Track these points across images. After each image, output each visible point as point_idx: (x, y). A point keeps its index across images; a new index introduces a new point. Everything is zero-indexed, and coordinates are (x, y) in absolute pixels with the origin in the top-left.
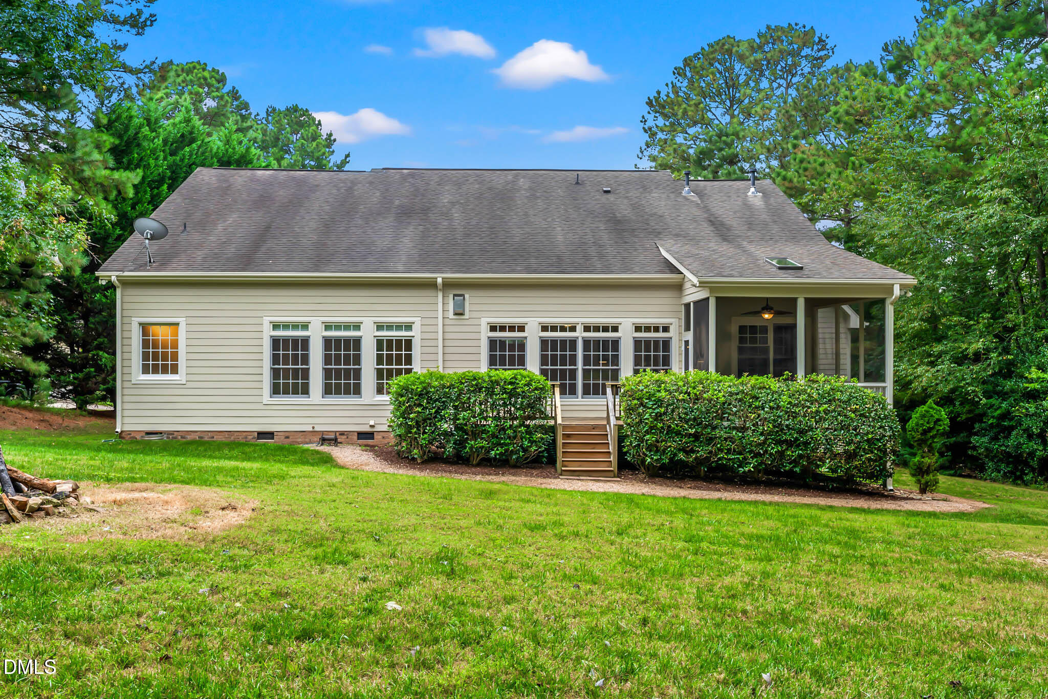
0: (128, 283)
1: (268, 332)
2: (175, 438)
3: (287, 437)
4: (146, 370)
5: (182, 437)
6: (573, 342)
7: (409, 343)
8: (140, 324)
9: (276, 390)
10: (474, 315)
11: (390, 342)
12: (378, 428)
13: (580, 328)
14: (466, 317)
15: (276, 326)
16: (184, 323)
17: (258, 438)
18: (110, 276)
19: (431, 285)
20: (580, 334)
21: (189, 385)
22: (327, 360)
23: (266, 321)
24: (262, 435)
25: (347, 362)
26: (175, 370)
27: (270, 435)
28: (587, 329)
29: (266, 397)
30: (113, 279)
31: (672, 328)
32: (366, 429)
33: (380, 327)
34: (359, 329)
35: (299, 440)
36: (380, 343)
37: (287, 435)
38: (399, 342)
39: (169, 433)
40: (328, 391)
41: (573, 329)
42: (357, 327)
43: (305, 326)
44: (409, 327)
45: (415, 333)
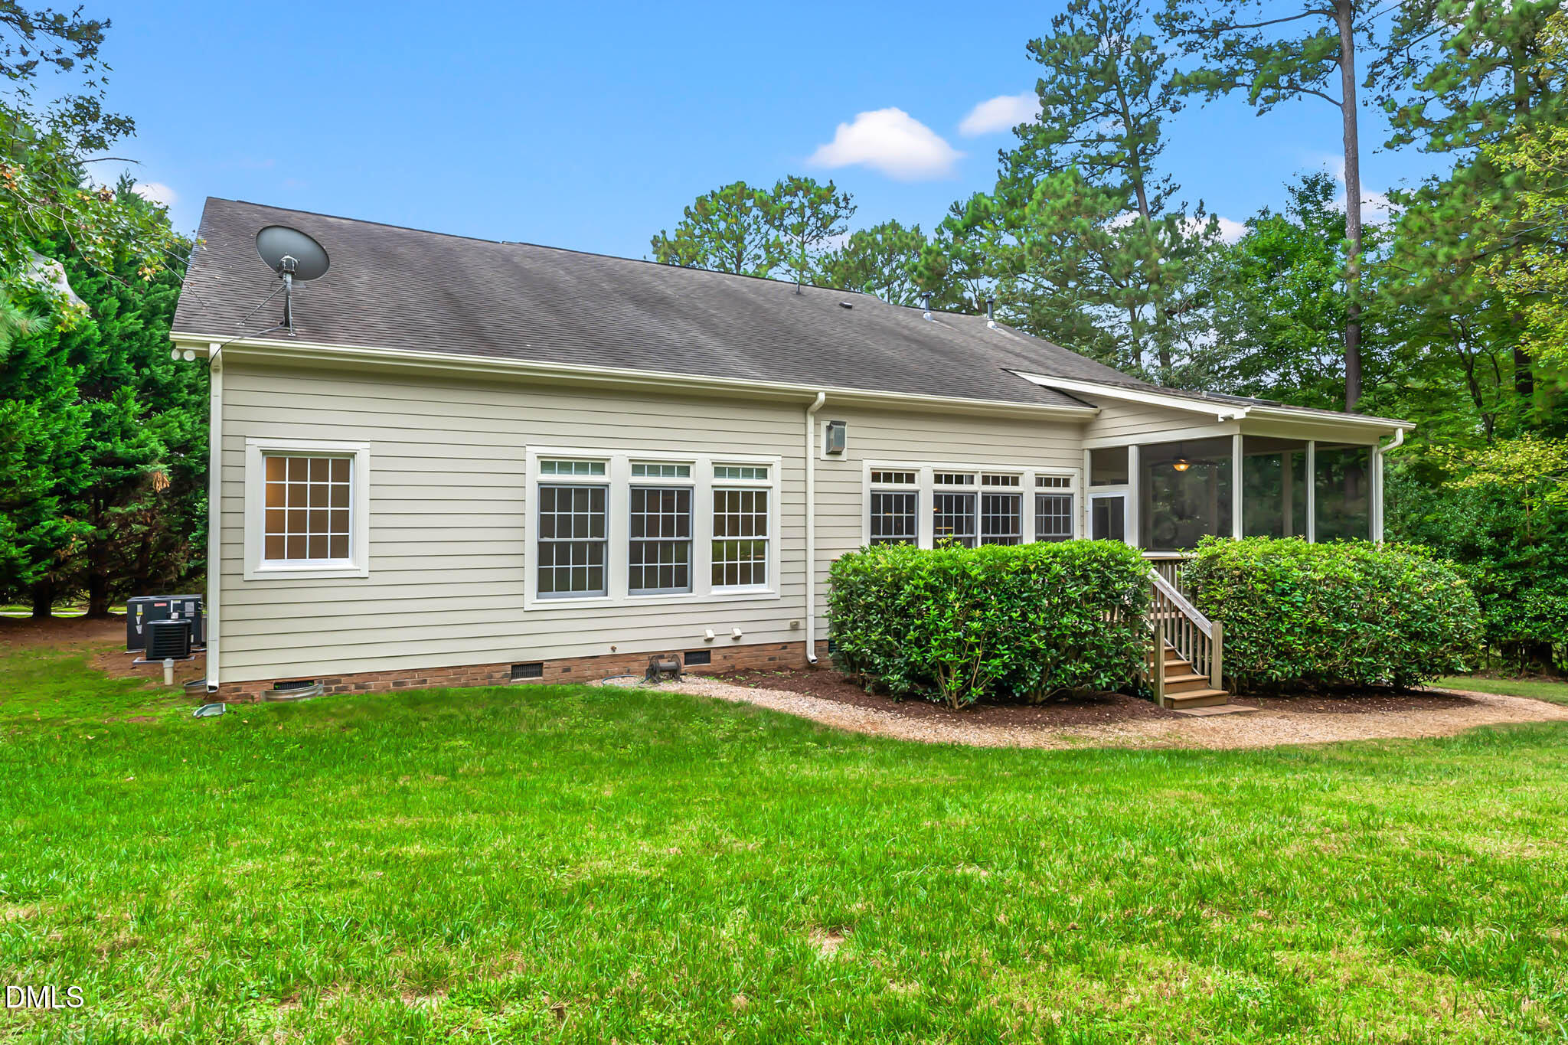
0: (239, 364)
1: (535, 476)
2: (345, 689)
3: (567, 670)
4: (274, 550)
5: (358, 687)
6: (972, 497)
7: (762, 497)
8: (265, 453)
9: (544, 585)
10: (855, 455)
11: (733, 495)
12: (717, 643)
13: (978, 479)
14: (844, 457)
15: (547, 465)
16: (368, 453)
17: (514, 675)
18: (207, 345)
19: (802, 405)
20: (978, 487)
21: (376, 578)
22: (636, 526)
23: (532, 455)
24: (521, 669)
25: (668, 532)
26: (341, 549)
27: (534, 668)
28: (986, 480)
29: (530, 596)
30: (214, 349)
31: (1072, 481)
32: (699, 645)
33: (719, 471)
34: (688, 475)
35: (588, 673)
36: (719, 497)
37: (567, 665)
38: (747, 496)
39: (329, 681)
40: (635, 583)
41: (971, 481)
42: (685, 471)
43: (599, 467)
44: (763, 473)
45: (774, 480)
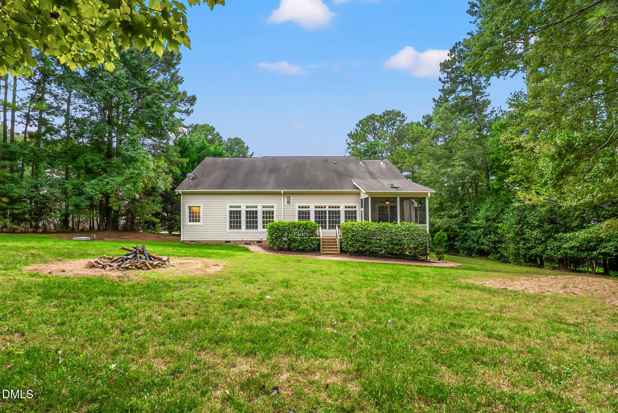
0: (185, 194)
1: (228, 209)
4: (190, 221)
5: (201, 243)
6: (325, 212)
7: (273, 212)
8: (188, 207)
9: (231, 227)
10: (294, 203)
11: (267, 212)
12: (263, 240)
13: (327, 207)
14: (291, 204)
15: (231, 207)
16: (202, 206)
18: (179, 192)
19: (279, 194)
20: (327, 209)
21: (204, 226)
22: (247, 218)
23: (228, 205)
24: (226, 242)
25: (253, 219)
26: (199, 221)
27: (229, 242)
28: (330, 207)
29: (228, 229)
31: (357, 207)
32: (260, 240)
33: (264, 207)
35: (238, 243)
36: (263, 212)
37: (235, 242)
38: (269, 212)
39: (198, 241)
40: (247, 228)
41: (325, 207)
42: (256, 207)
43: (240, 207)
44: (273, 207)
45: (275, 209)
